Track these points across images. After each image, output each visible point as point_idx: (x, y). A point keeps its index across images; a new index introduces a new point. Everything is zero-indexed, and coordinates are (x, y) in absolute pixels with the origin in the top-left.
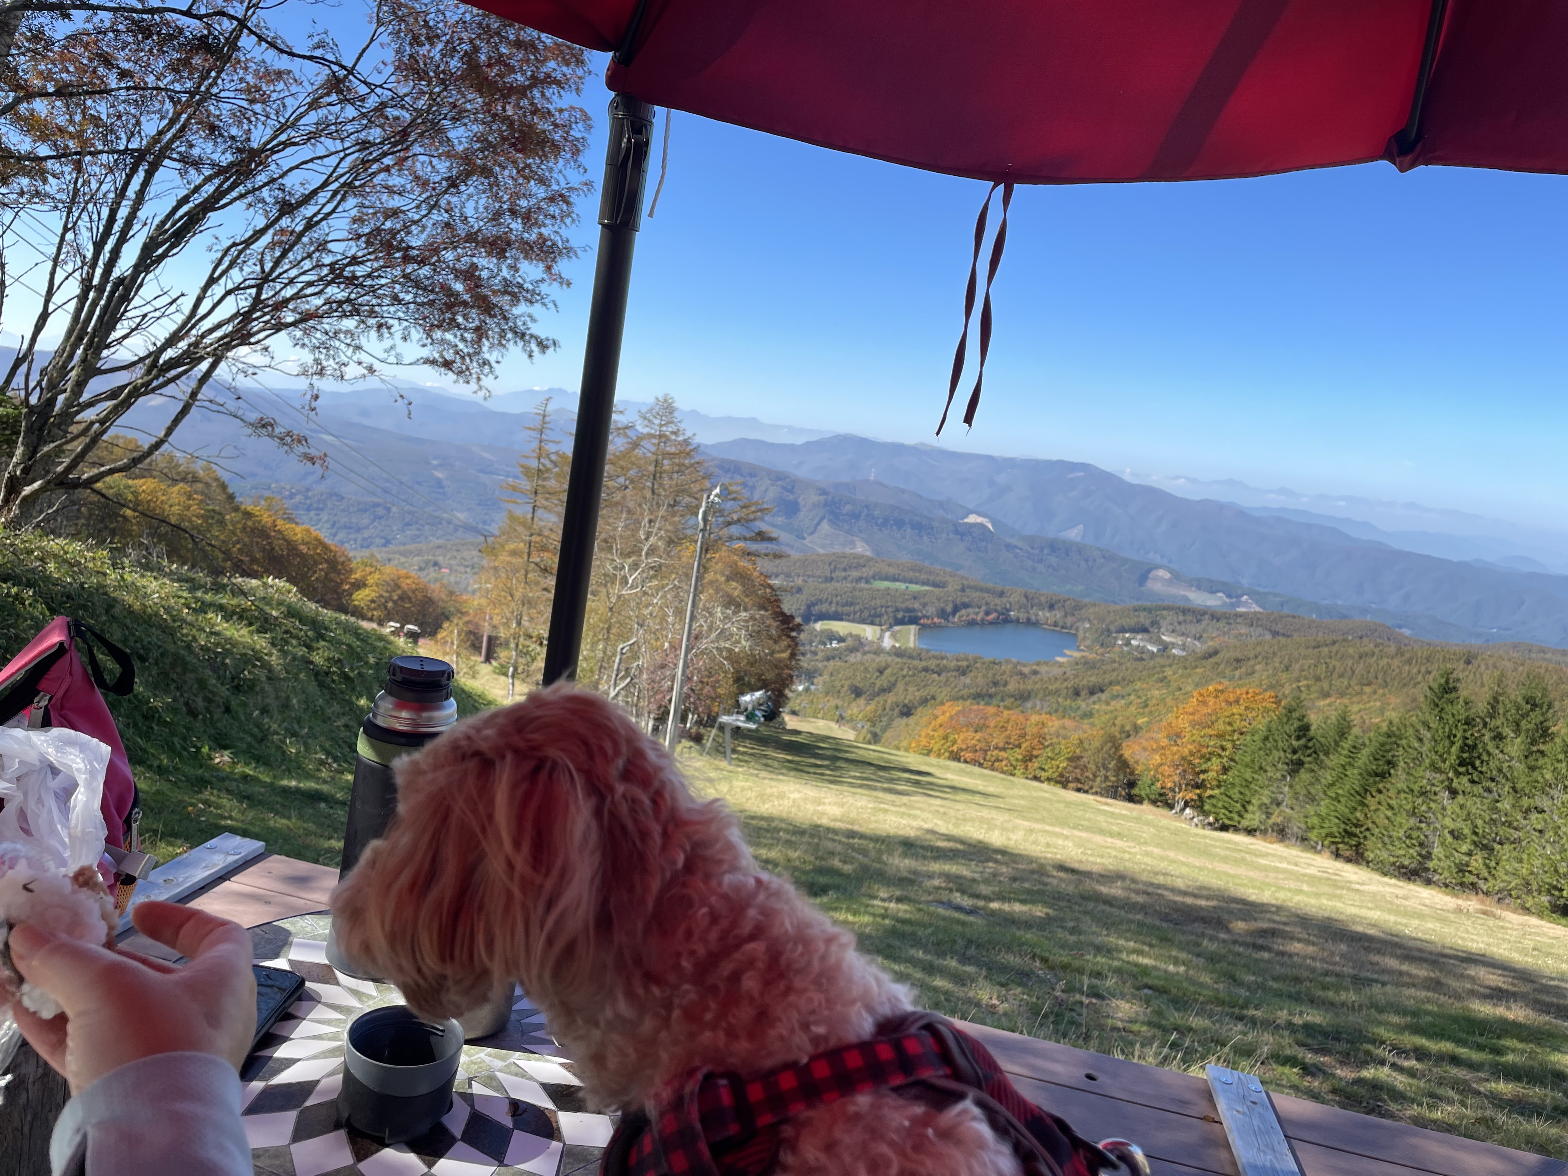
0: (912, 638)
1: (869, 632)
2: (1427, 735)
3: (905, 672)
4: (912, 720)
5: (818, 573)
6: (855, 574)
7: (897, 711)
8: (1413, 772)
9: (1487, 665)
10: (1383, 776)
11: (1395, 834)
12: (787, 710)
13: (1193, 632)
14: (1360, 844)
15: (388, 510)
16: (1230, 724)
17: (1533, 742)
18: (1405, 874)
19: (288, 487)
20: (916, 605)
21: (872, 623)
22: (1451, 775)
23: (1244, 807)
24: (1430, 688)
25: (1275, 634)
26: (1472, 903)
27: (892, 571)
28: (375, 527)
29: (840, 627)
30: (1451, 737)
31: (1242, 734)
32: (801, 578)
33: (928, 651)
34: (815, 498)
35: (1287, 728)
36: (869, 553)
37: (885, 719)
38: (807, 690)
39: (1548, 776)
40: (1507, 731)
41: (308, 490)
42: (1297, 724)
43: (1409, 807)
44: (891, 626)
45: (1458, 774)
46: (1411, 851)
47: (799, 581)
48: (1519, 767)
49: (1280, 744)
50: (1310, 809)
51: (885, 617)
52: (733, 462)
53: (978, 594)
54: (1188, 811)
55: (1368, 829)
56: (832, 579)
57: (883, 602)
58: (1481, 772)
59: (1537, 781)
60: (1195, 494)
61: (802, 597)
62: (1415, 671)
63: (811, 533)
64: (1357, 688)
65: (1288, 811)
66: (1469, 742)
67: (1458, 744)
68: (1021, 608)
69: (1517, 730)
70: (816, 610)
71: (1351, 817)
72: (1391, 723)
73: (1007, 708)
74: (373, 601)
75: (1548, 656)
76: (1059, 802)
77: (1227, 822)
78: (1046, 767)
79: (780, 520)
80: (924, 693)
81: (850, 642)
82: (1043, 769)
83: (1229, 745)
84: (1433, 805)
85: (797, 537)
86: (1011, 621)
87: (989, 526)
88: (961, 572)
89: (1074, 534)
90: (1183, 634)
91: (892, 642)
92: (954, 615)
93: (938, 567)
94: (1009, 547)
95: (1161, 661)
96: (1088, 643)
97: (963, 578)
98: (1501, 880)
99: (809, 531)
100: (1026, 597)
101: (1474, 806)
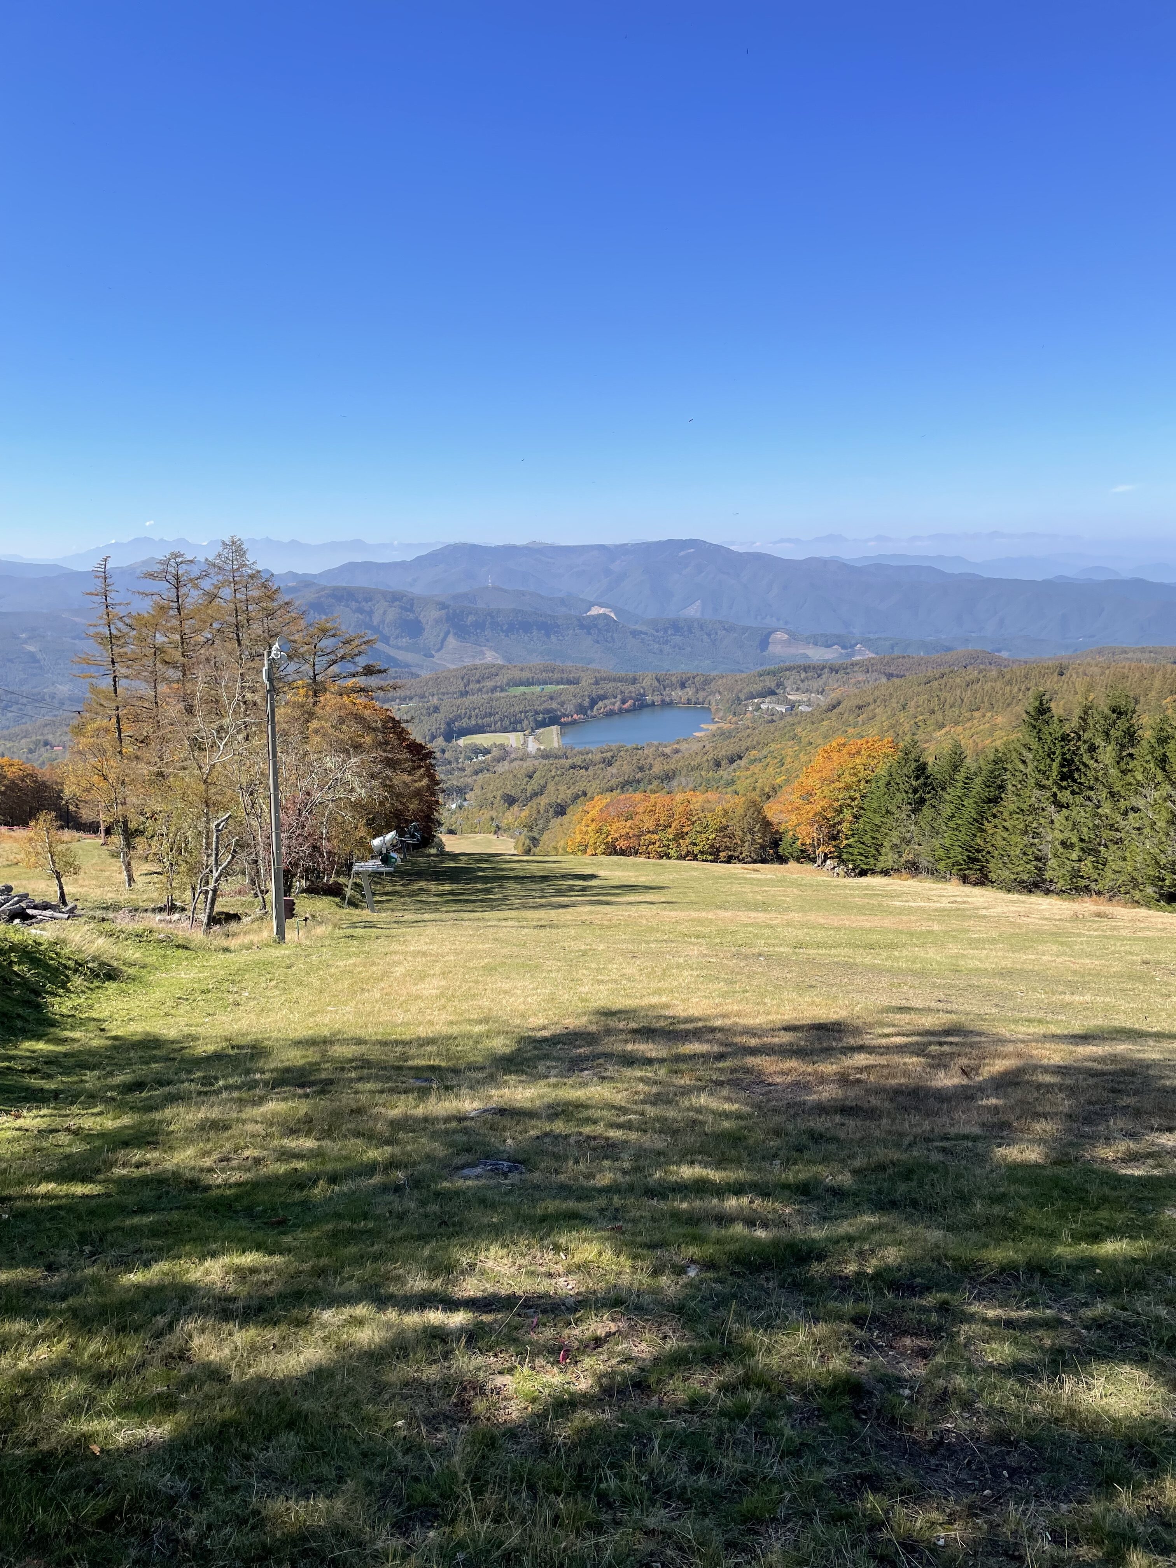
0: (556, 739)
1: (512, 740)
2: (1029, 757)
3: (553, 773)
4: (565, 819)
5: (452, 689)
6: (489, 684)
7: (551, 811)
8: (1022, 793)
9: (1077, 674)
10: (995, 801)
11: (1012, 853)
12: (443, 829)
13: (816, 687)
14: (983, 867)
16: (855, 774)
17: (1123, 748)
18: (1026, 887)
20: (554, 706)
21: (515, 730)
23: (877, 850)
24: (1027, 713)
25: (889, 676)
26: (1087, 905)
27: (526, 675)
29: (483, 740)
30: (1050, 754)
31: (867, 782)
32: (436, 697)
33: (572, 748)
34: (436, 614)
35: (905, 770)
36: (500, 662)
37: (541, 823)
38: (461, 807)
39: (1140, 777)
40: (1098, 741)
42: (914, 765)
43: (1021, 826)
44: (533, 731)
45: (1061, 788)
46: (1029, 866)
47: (435, 701)
48: (1113, 772)
49: (902, 786)
50: (936, 843)
51: (526, 722)
52: (345, 588)
53: (611, 684)
54: (828, 862)
55: (988, 853)
56: (467, 693)
57: (522, 707)
58: (1080, 783)
59: (1130, 784)
61: (440, 717)
62: (1016, 690)
63: (439, 650)
65: (917, 847)
66: (1068, 757)
67: (1058, 760)
68: (654, 691)
69: (1108, 739)
70: (455, 727)
71: (972, 843)
72: (997, 750)
73: (654, 792)
75: (1130, 656)
77: (865, 867)
78: (697, 841)
79: (404, 641)
80: (575, 789)
81: (495, 752)
82: (695, 844)
83: (857, 795)
84: (1042, 820)
85: (425, 655)
86: (648, 706)
87: (613, 615)
88: (592, 666)
89: (693, 611)
90: (807, 691)
91: (537, 746)
92: (592, 709)
93: (569, 664)
94: (635, 634)
95: (790, 719)
96: (721, 714)
97: (595, 671)
98: (1108, 880)
99: (436, 648)
100: (658, 680)
101: (1079, 814)
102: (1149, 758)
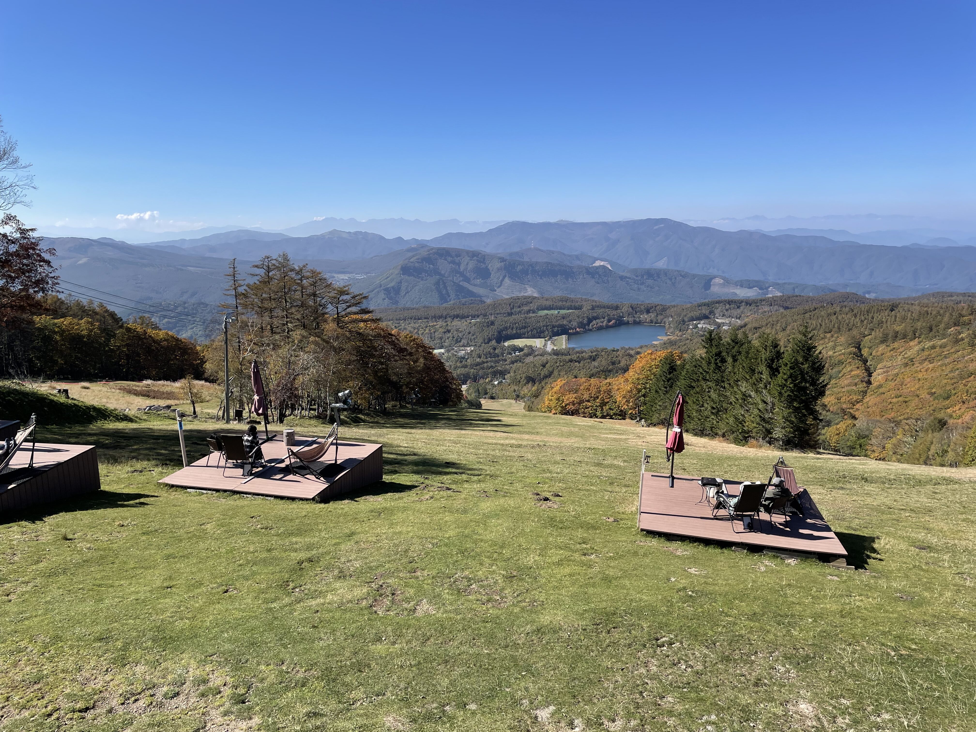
1: (538, 343)
5: (503, 311)
6: (526, 308)
13: (735, 314)
20: (565, 322)
21: (539, 337)
25: (786, 308)
27: (548, 303)
29: (520, 343)
33: (574, 349)
34: (498, 265)
36: (535, 294)
38: (501, 383)
44: (551, 338)
47: (492, 318)
51: (547, 332)
53: (602, 310)
56: (512, 313)
57: (545, 323)
61: (495, 327)
63: (499, 287)
68: (629, 314)
70: (504, 334)
79: (478, 281)
81: (526, 351)
85: (491, 290)
86: (624, 324)
87: (609, 266)
88: (589, 298)
89: (661, 264)
90: (729, 317)
91: (552, 347)
92: (588, 324)
93: (576, 297)
94: (622, 278)
96: (672, 330)
97: (592, 301)
100: (632, 308)
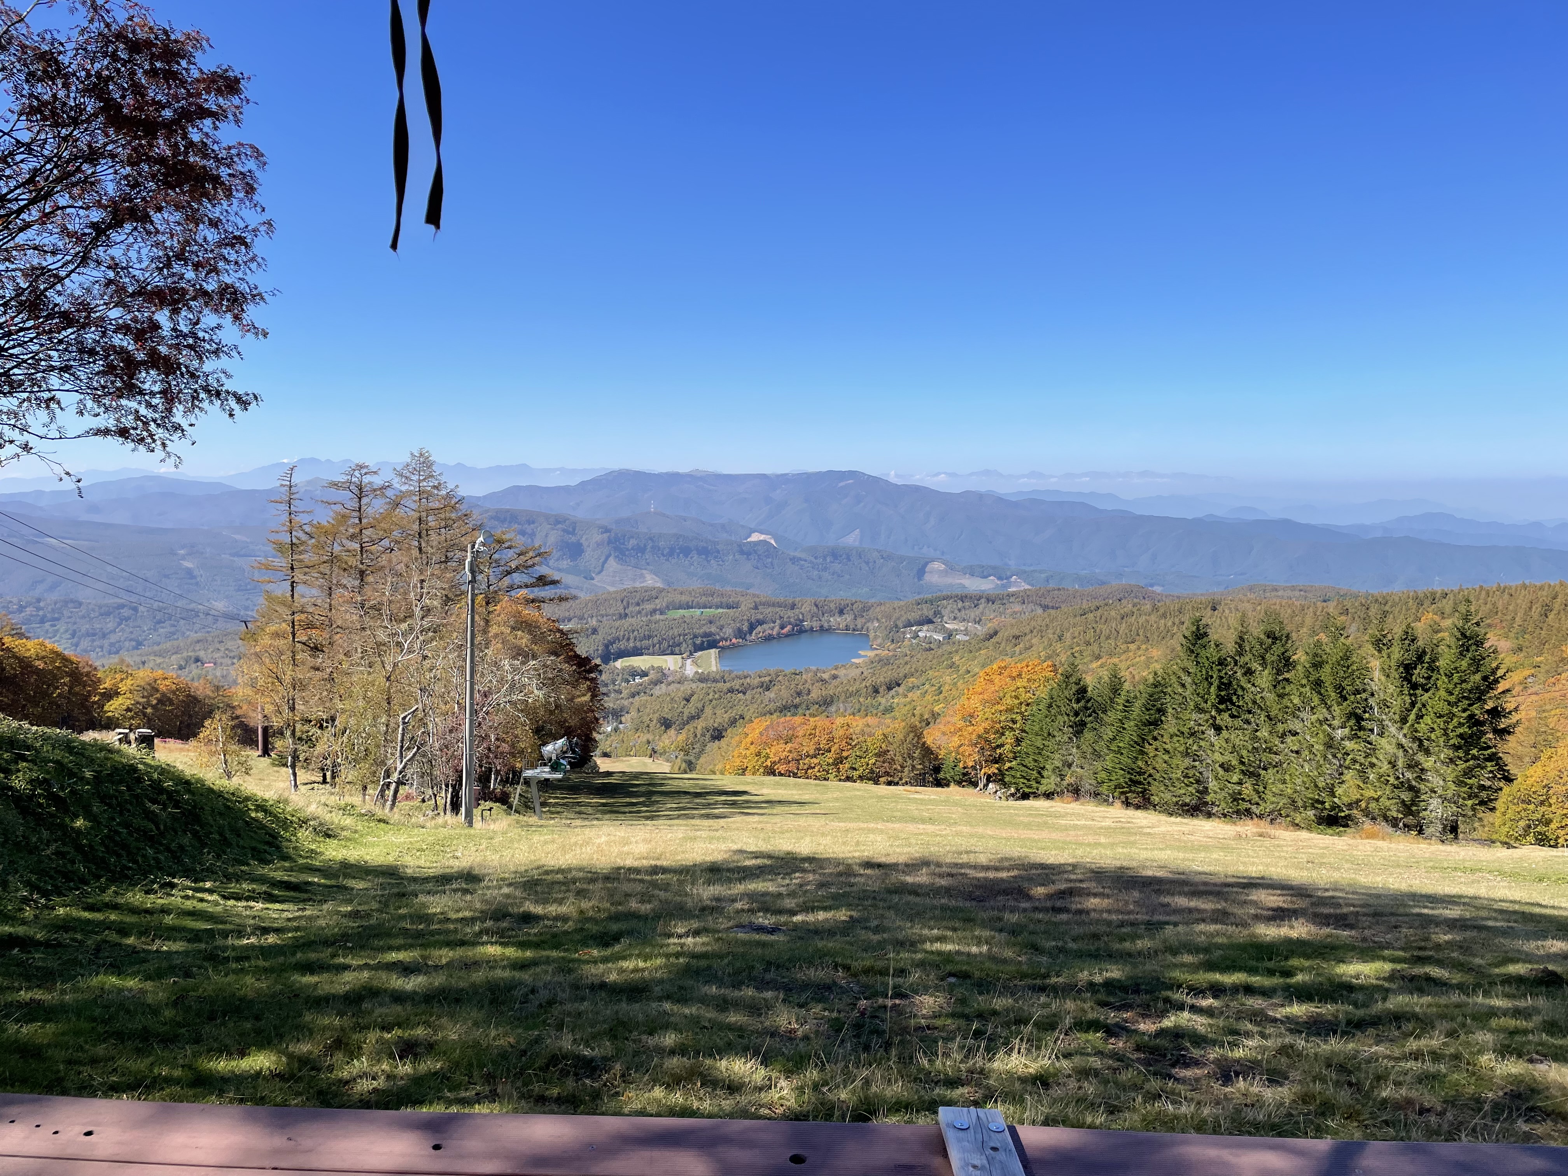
0: (714, 662)
1: (670, 662)
2: (1188, 680)
3: (711, 697)
4: (724, 742)
5: (611, 611)
6: (649, 607)
7: (708, 735)
8: (1181, 715)
9: (1230, 609)
10: (1156, 723)
11: (1174, 775)
12: (598, 752)
13: (973, 616)
14: (1145, 790)
15: (135, 609)
16: (1017, 697)
17: (1279, 672)
18: (1188, 811)
19: (15, 600)
20: (713, 629)
21: (672, 653)
22: (1213, 713)
23: (1039, 773)
24: (1185, 637)
25: (1045, 608)
26: (1248, 827)
27: (684, 598)
28: (123, 630)
29: (640, 662)
30: (1208, 678)
31: (1028, 705)
32: (594, 619)
33: (730, 672)
34: (597, 537)
35: (1066, 693)
36: (659, 585)
37: (697, 746)
38: (616, 730)
39: (1296, 701)
40: (1256, 666)
41: (39, 600)
42: (1074, 688)
43: (1182, 749)
44: (691, 654)
45: (1219, 711)
46: (1190, 789)
47: (594, 622)
48: (1270, 696)
49: (1063, 709)
50: (1098, 765)
51: (684, 645)
52: (508, 511)
53: (770, 609)
54: (991, 785)
55: (1150, 775)
56: (626, 615)
57: (681, 630)
58: (1239, 706)
59: (1287, 707)
60: (956, 488)
61: (599, 637)
62: (1170, 623)
63: (600, 572)
64: (1124, 647)
65: (1078, 770)
66: (1225, 680)
67: (1216, 684)
68: (813, 617)
69: (1264, 664)
70: (613, 648)
71: (1133, 766)
72: (1156, 674)
73: (814, 716)
74: (128, 710)
75: (1280, 593)
76: (872, 797)
77: (1027, 790)
78: (857, 766)
79: (565, 564)
80: (732, 713)
81: (652, 675)
82: (855, 769)
83: (1019, 718)
84: (1202, 743)
85: (585, 578)
86: (806, 631)
87: (773, 542)
88: (750, 591)
89: (852, 539)
90: (964, 620)
91: (695, 669)
92: (751, 633)
93: (728, 588)
94: (794, 560)
95: (947, 648)
96: (879, 641)
97: (754, 595)
98: (1270, 802)
99: (597, 570)
100: (817, 606)
101: (1238, 738)
102: (1304, 682)
